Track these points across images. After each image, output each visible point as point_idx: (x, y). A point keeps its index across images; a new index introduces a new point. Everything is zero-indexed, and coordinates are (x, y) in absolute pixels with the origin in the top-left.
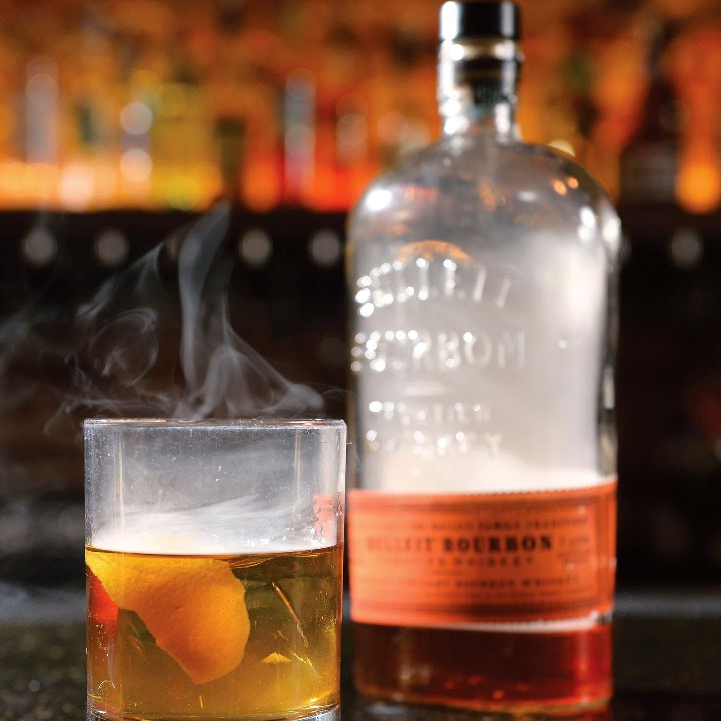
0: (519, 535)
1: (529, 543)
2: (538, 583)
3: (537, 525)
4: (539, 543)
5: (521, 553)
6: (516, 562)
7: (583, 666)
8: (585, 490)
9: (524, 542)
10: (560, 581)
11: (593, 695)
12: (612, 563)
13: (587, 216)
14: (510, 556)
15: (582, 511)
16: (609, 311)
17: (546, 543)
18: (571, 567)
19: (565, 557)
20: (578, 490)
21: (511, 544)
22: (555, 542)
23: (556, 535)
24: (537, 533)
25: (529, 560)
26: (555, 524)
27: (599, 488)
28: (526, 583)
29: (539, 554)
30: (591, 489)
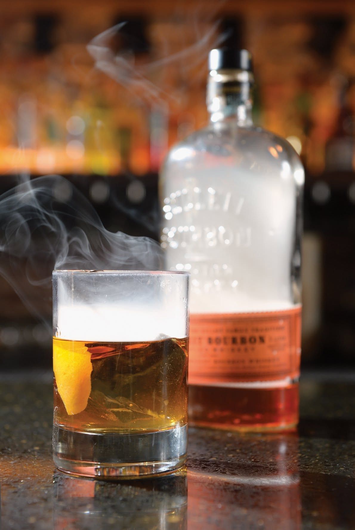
0: (247, 335)
1: (253, 340)
2: (257, 361)
3: (257, 330)
4: (258, 340)
5: (248, 345)
6: (246, 350)
7: (282, 406)
8: (283, 312)
9: (250, 340)
10: (269, 361)
11: (288, 421)
12: (299, 351)
13: (286, 165)
14: (242, 347)
15: (281, 323)
16: (297, 216)
17: (262, 340)
18: (275, 353)
19: (272, 348)
20: (279, 312)
21: (243, 341)
22: (267, 339)
23: (268, 335)
24: (257, 335)
25: (253, 349)
26: (266, 330)
27: (290, 311)
28: (251, 361)
29: (258, 346)
30: (286, 311)
